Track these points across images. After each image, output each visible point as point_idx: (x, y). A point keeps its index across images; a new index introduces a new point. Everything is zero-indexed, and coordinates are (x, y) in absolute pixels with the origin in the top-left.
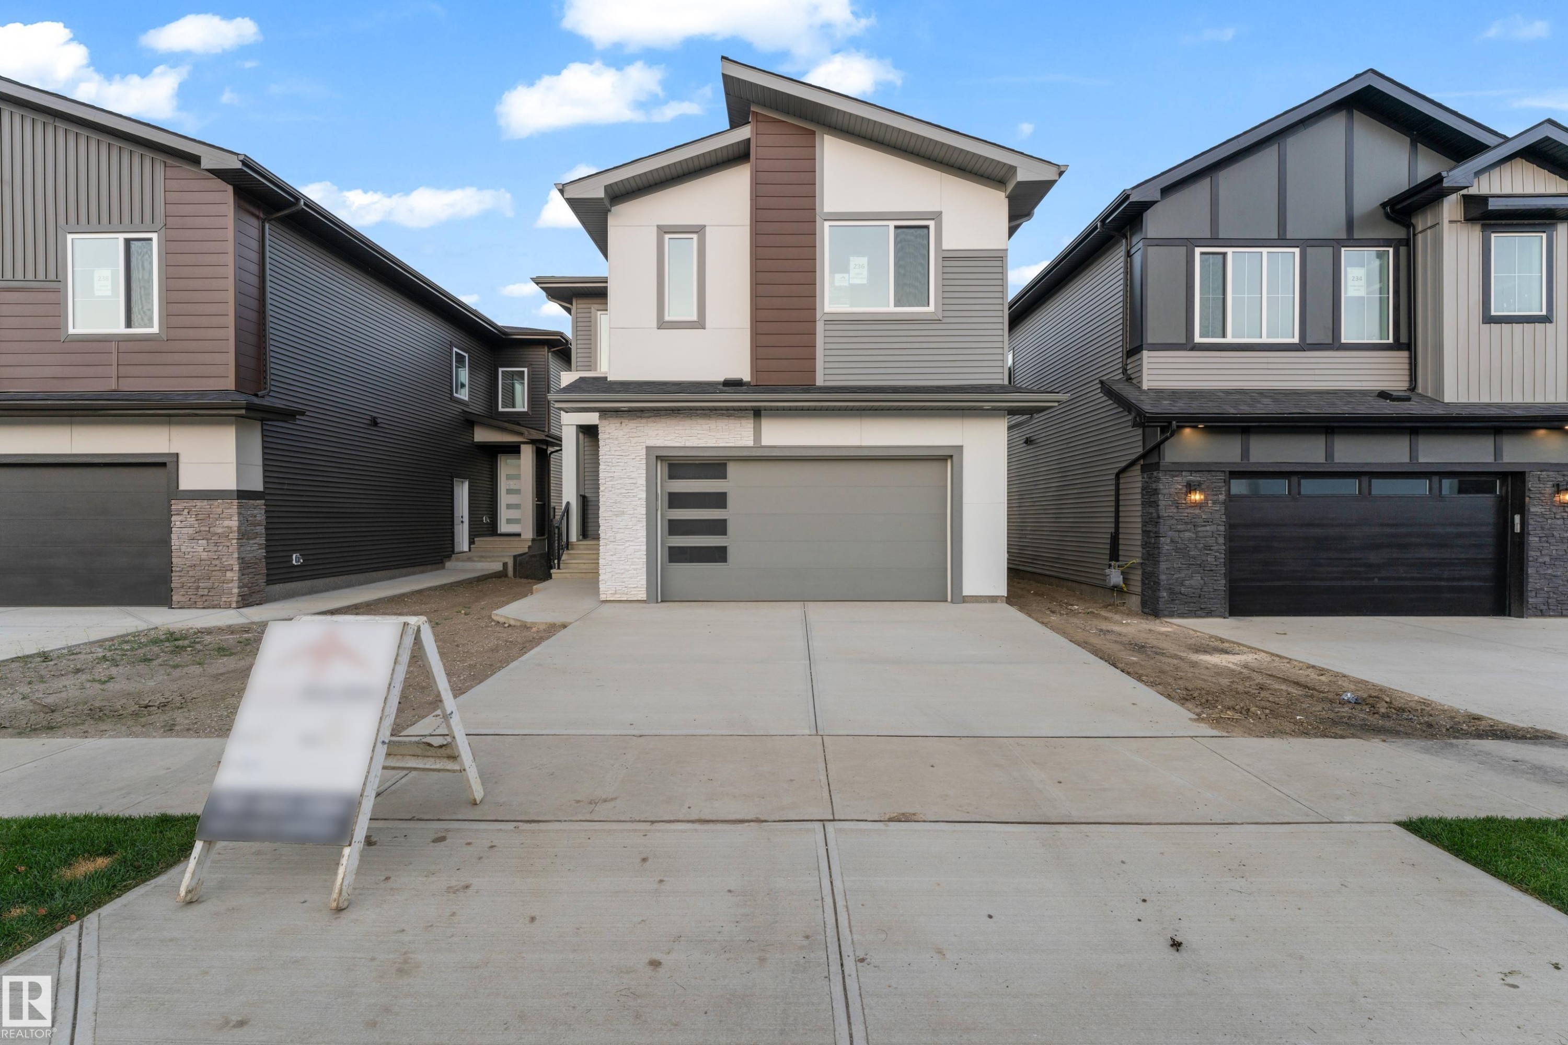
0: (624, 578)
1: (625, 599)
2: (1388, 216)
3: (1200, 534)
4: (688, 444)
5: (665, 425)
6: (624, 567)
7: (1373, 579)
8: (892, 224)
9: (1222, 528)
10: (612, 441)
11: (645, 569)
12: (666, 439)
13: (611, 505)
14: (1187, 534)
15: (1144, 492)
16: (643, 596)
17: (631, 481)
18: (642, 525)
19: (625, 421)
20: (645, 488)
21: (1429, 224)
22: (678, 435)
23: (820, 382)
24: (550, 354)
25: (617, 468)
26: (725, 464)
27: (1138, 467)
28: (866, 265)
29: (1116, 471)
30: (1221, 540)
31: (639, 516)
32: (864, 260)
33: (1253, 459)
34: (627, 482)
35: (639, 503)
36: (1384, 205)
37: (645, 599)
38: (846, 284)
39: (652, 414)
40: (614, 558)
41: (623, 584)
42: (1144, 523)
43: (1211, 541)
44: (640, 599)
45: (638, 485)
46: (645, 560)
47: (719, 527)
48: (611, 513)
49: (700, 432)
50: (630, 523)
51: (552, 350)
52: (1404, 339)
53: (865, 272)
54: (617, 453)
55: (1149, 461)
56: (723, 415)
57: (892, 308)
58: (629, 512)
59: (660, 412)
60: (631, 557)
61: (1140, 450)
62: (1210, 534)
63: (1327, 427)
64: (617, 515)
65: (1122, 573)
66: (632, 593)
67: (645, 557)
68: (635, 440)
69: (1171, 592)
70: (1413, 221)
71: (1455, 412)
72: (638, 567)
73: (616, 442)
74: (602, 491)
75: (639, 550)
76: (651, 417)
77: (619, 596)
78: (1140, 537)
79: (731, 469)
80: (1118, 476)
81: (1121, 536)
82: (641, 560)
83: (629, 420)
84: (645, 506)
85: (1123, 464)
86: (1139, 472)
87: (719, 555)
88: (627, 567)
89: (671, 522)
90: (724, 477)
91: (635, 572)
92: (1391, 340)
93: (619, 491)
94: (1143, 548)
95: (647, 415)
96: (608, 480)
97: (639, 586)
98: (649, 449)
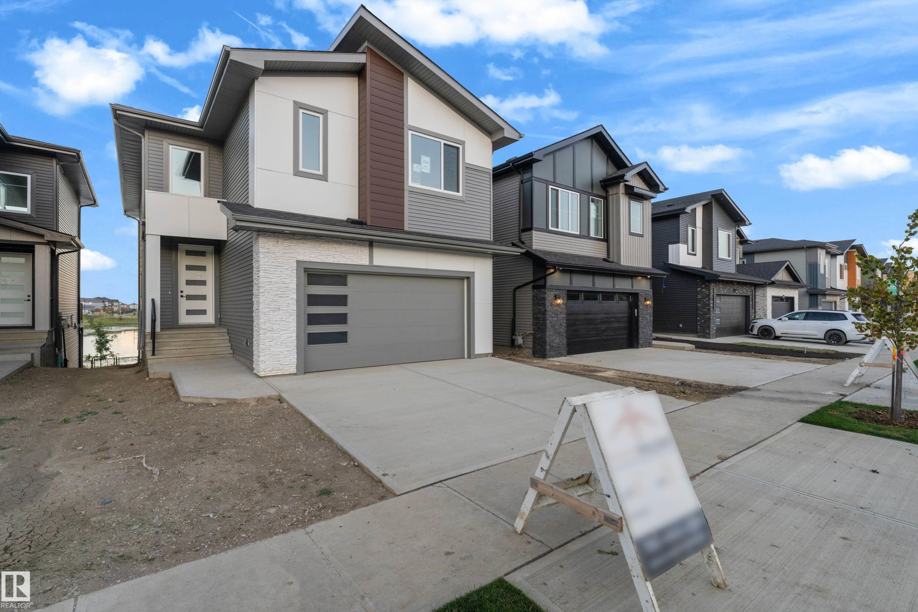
0: (279, 358)
1: (281, 374)
2: (602, 185)
3: (559, 319)
4: (326, 261)
5: (310, 246)
6: (279, 350)
7: (602, 336)
8: (443, 142)
9: (565, 316)
10: (270, 255)
11: (296, 350)
12: (311, 256)
13: (269, 303)
14: (555, 319)
15: (535, 299)
16: (293, 370)
17: (285, 285)
18: (293, 318)
19: (281, 241)
20: (295, 291)
21: (614, 193)
22: (320, 254)
23: (406, 228)
24: (58, 166)
25: (274, 275)
26: (346, 276)
27: (530, 286)
28: (429, 162)
29: (514, 288)
30: (565, 321)
31: (291, 312)
32: (428, 159)
33: (574, 285)
34: (282, 286)
35: (291, 301)
36: (601, 181)
37: (296, 372)
38: (419, 171)
39: (301, 237)
40: (272, 343)
41: (279, 362)
42: (534, 314)
43: (562, 322)
44: (291, 372)
45: (290, 288)
46: (296, 344)
47: (342, 319)
48: (268, 309)
49: (335, 253)
50: (285, 317)
51: (61, 163)
52: (606, 238)
53: (429, 166)
54: (274, 264)
55: (537, 283)
56: (350, 243)
57: (442, 190)
58: (284, 309)
59: (307, 236)
60: (285, 342)
61: (531, 279)
62: (561, 318)
63: (593, 272)
64: (274, 311)
65: (522, 338)
66: (286, 368)
67: (296, 341)
68: (289, 255)
69: (550, 346)
70: (608, 189)
71: (623, 269)
72: (290, 349)
73: (274, 256)
74: (262, 293)
75: (292, 337)
76: (300, 239)
77: (275, 372)
78: (531, 320)
79: (350, 280)
80: (515, 290)
81: (516, 320)
82: (292, 344)
83: (284, 240)
84: (296, 304)
85: (520, 285)
86: (531, 289)
87: (342, 337)
88: (282, 350)
89: (309, 316)
90: (345, 284)
91: (288, 353)
92: (602, 238)
93: (276, 293)
94: (533, 326)
95: (297, 237)
96: (266, 284)
97: (292, 363)
98: (298, 262)
